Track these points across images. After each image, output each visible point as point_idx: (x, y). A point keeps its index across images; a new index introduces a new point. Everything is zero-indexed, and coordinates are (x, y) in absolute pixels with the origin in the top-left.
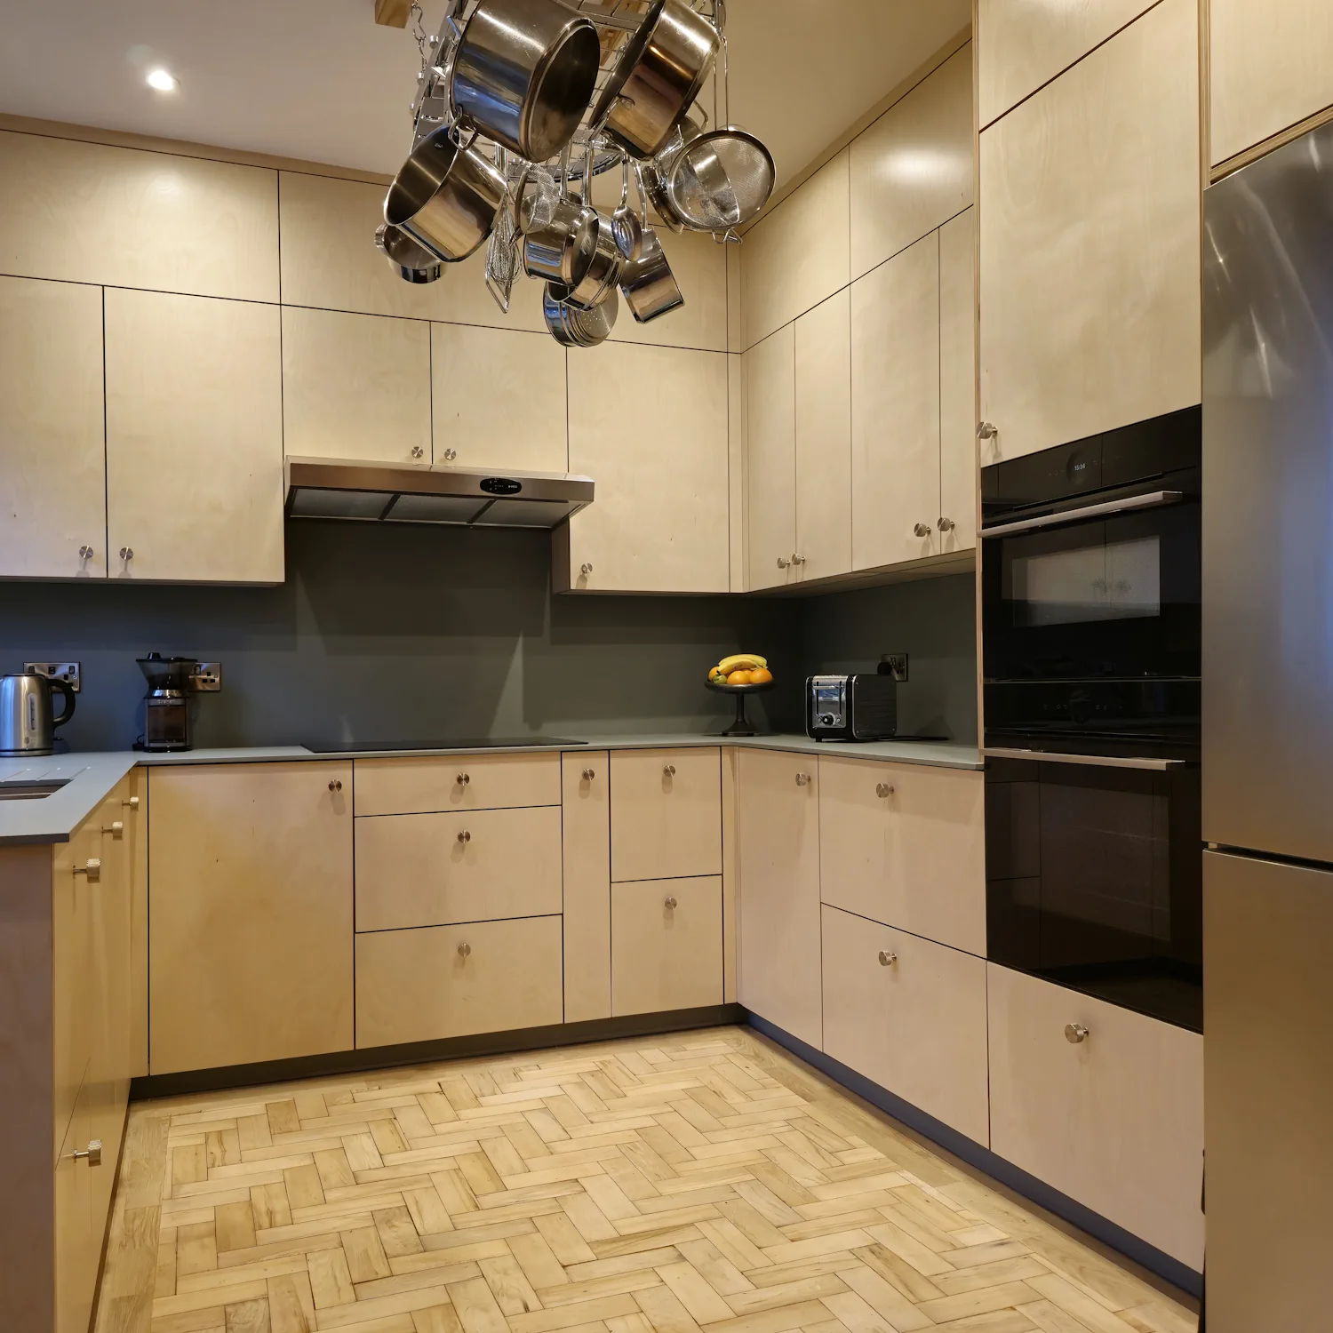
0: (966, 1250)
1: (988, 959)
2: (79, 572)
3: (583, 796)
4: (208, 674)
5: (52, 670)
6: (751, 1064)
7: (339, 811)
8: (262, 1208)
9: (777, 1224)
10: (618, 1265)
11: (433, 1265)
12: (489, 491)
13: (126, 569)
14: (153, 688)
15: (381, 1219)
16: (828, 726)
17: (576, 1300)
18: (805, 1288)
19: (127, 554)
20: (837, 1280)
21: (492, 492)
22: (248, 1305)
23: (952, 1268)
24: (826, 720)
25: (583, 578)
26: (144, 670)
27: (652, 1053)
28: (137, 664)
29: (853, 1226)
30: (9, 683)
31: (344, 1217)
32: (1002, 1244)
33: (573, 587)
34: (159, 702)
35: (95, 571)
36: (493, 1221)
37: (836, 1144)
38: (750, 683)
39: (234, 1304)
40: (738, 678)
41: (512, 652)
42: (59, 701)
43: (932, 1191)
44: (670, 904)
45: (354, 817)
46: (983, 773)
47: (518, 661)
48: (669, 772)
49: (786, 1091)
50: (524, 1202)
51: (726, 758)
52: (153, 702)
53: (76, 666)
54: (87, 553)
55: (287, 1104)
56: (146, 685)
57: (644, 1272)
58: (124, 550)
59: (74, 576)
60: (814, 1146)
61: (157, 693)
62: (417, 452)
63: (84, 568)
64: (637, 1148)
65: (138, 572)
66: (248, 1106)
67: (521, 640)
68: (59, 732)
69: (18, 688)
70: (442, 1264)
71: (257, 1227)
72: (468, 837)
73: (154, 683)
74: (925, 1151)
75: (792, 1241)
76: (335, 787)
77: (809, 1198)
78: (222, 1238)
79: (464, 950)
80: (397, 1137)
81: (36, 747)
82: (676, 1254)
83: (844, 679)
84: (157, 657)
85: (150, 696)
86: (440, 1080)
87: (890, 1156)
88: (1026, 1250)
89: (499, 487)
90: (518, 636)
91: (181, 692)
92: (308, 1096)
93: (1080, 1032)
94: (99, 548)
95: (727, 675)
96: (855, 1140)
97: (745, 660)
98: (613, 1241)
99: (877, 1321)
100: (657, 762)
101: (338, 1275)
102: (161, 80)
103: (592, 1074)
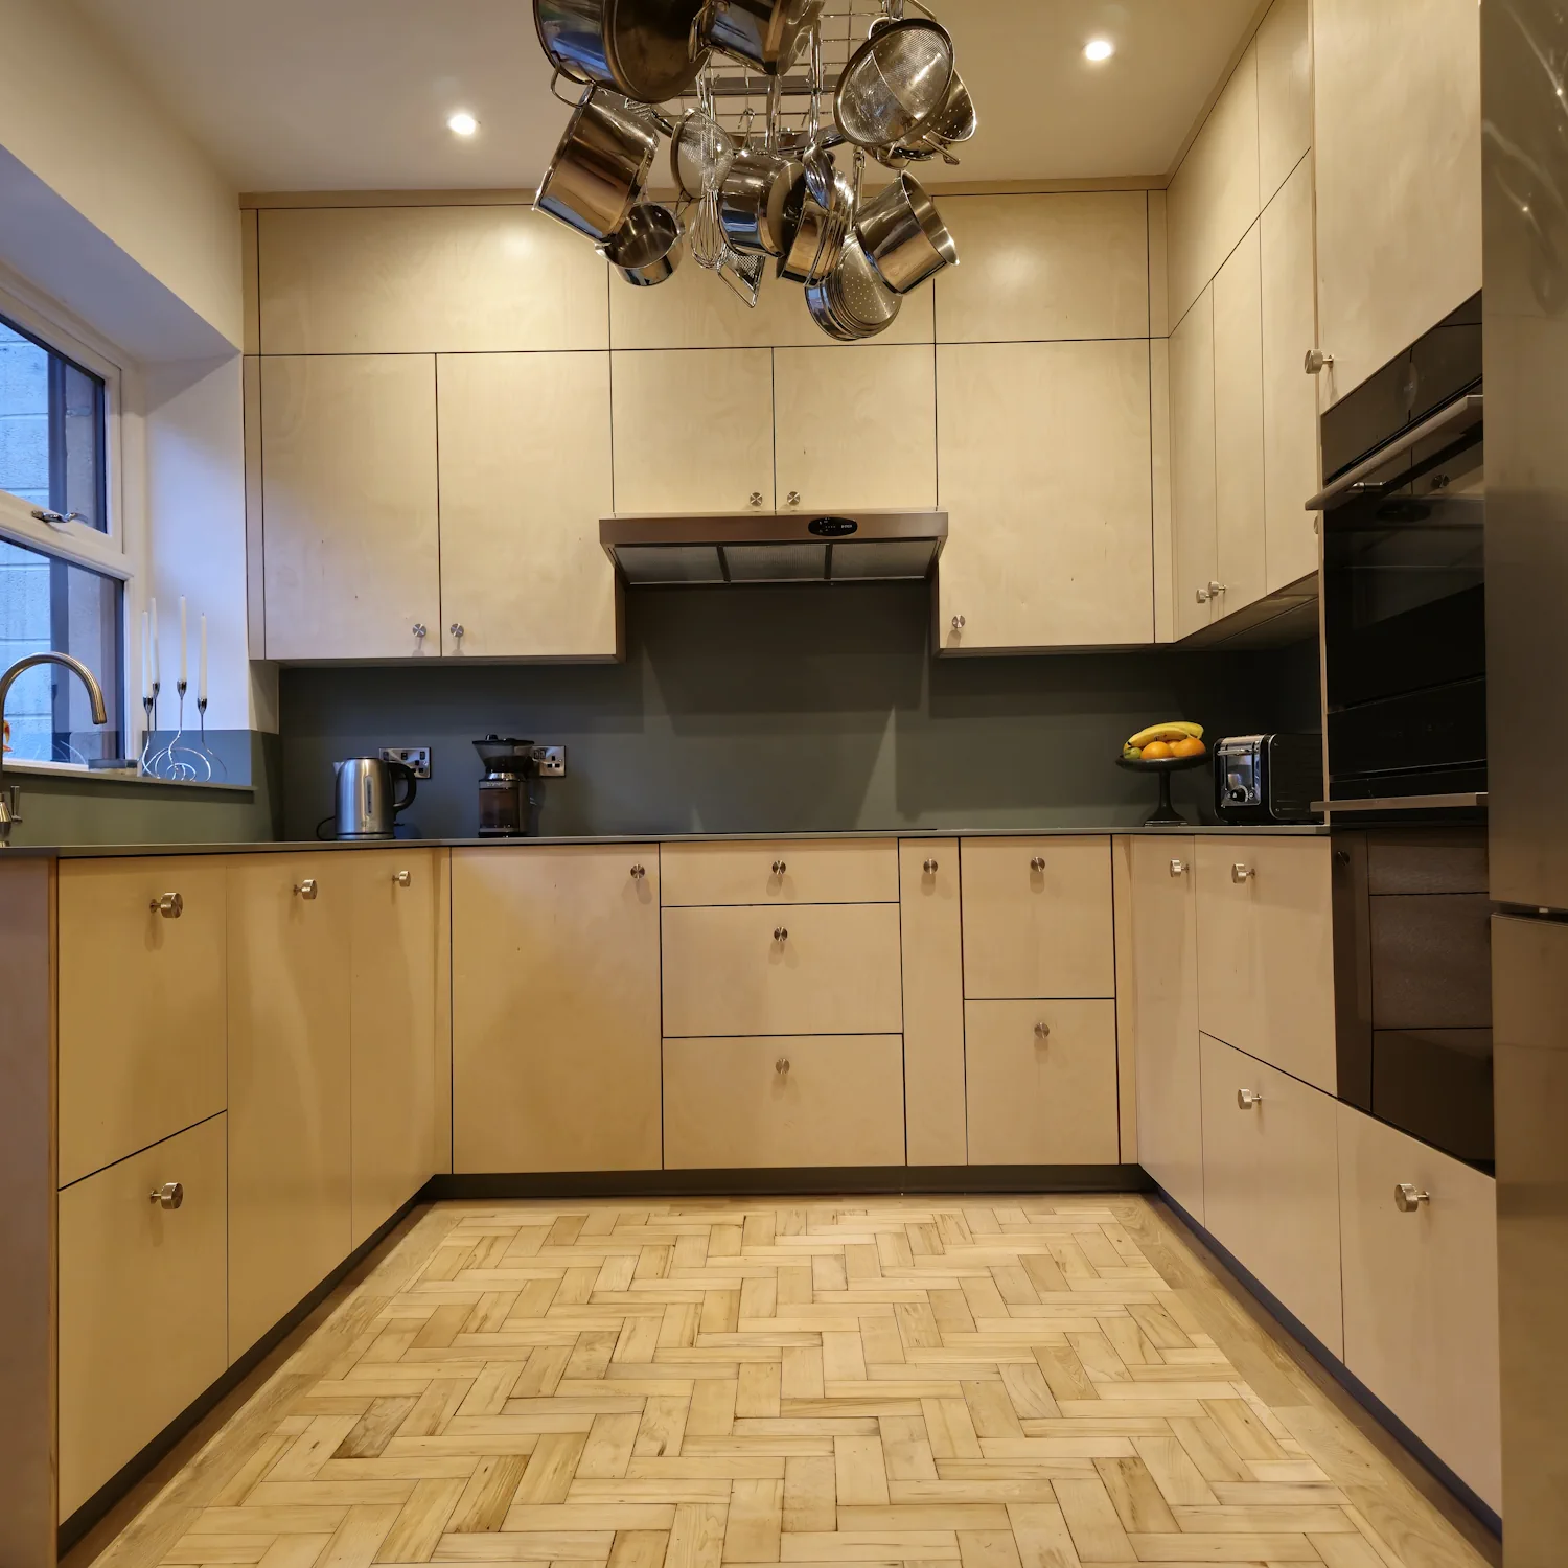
0: (1255, 1484)
1: (1339, 1099)
2: (415, 652)
3: (928, 893)
4: (553, 757)
5: (404, 756)
6: (1128, 1238)
7: (645, 900)
8: (481, 1313)
9: (1022, 1415)
10: (800, 1426)
11: (603, 1392)
12: (819, 534)
13: (458, 646)
14: (489, 772)
15: (585, 1341)
16: (1239, 804)
17: (719, 1454)
18: (998, 1490)
19: (458, 632)
20: (1049, 1488)
21: (822, 534)
22: (397, 1399)
23: (1216, 1501)
24: (1235, 795)
25: (956, 633)
26: (481, 754)
27: (1012, 1212)
28: (473, 746)
29: (1119, 1433)
30: (350, 766)
31: (551, 1333)
32: (1312, 1486)
33: (943, 645)
34: (494, 784)
35: (430, 651)
36: (694, 1361)
37: (1172, 1338)
38: (1173, 756)
39: (384, 1397)
40: (1155, 751)
41: (882, 728)
42: (402, 789)
43: (1261, 1409)
44: (1041, 1031)
45: (660, 907)
46: (1329, 839)
47: (889, 739)
48: (1037, 865)
49: (1154, 1273)
50: (745, 1346)
51: (1119, 850)
52: (488, 784)
53: (427, 751)
54: (421, 632)
55: (580, 1218)
56: (484, 768)
57: (820, 1439)
58: (455, 626)
59: (410, 655)
60: (1140, 1337)
61: (493, 776)
62: (756, 499)
63: (420, 648)
64: (915, 1309)
65: (471, 650)
66: (539, 1217)
67: (893, 713)
68: (401, 817)
69: (358, 769)
70: (611, 1393)
71: (464, 1329)
72: (785, 934)
73: (492, 765)
74: (1290, 1363)
75: (1026, 1436)
76: (638, 872)
77: (1089, 1392)
78: (422, 1336)
79: (783, 1066)
80: (662, 1263)
81: (376, 831)
82: (876, 1426)
83: (1258, 739)
84: (494, 740)
85: (487, 779)
86: (747, 1214)
87: (1237, 1365)
88: (1344, 1500)
89: (831, 528)
90: (890, 709)
91: (516, 776)
92: (601, 1214)
93: (1413, 1198)
94: (432, 627)
95: (1142, 748)
96: (1203, 1339)
97: (1176, 729)
98: (813, 1401)
99: (1064, 1544)
100: (1026, 852)
101: (501, 1388)
102: (463, 124)
103: (921, 1227)
